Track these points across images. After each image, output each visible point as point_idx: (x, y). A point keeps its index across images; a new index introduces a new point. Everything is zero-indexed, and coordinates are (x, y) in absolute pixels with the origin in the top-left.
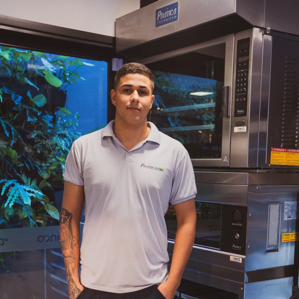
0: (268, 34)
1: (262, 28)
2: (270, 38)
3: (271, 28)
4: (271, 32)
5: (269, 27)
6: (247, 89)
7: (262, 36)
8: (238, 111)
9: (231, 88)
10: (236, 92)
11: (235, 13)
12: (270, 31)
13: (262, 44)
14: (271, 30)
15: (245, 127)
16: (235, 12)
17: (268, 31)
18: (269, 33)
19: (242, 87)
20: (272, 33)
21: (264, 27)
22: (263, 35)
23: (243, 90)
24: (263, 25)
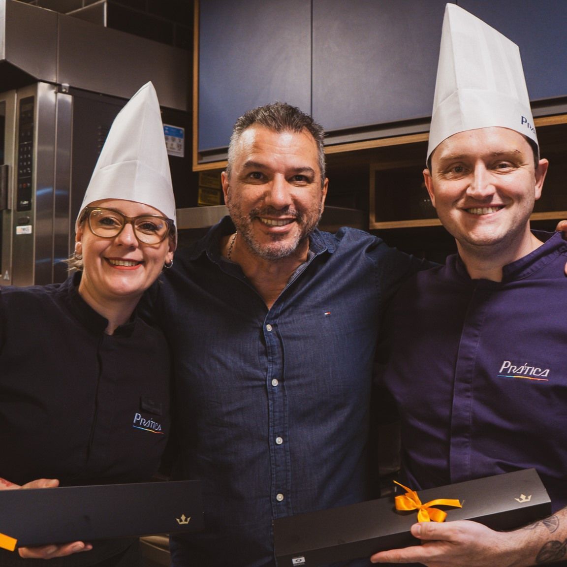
0: (65, 93)
1: (53, 85)
2: (69, 98)
3: (69, 84)
4: (69, 91)
5: (66, 83)
6: (31, 170)
7: (54, 95)
8: (21, 202)
9: (12, 168)
10: (19, 175)
11: (3, 60)
12: (68, 89)
13: (56, 106)
14: (70, 87)
15: (30, 227)
16: (4, 58)
17: (65, 88)
18: (67, 92)
19: (26, 167)
20: (72, 91)
21: (58, 82)
22: (56, 93)
23: (27, 171)
24: (54, 80)
